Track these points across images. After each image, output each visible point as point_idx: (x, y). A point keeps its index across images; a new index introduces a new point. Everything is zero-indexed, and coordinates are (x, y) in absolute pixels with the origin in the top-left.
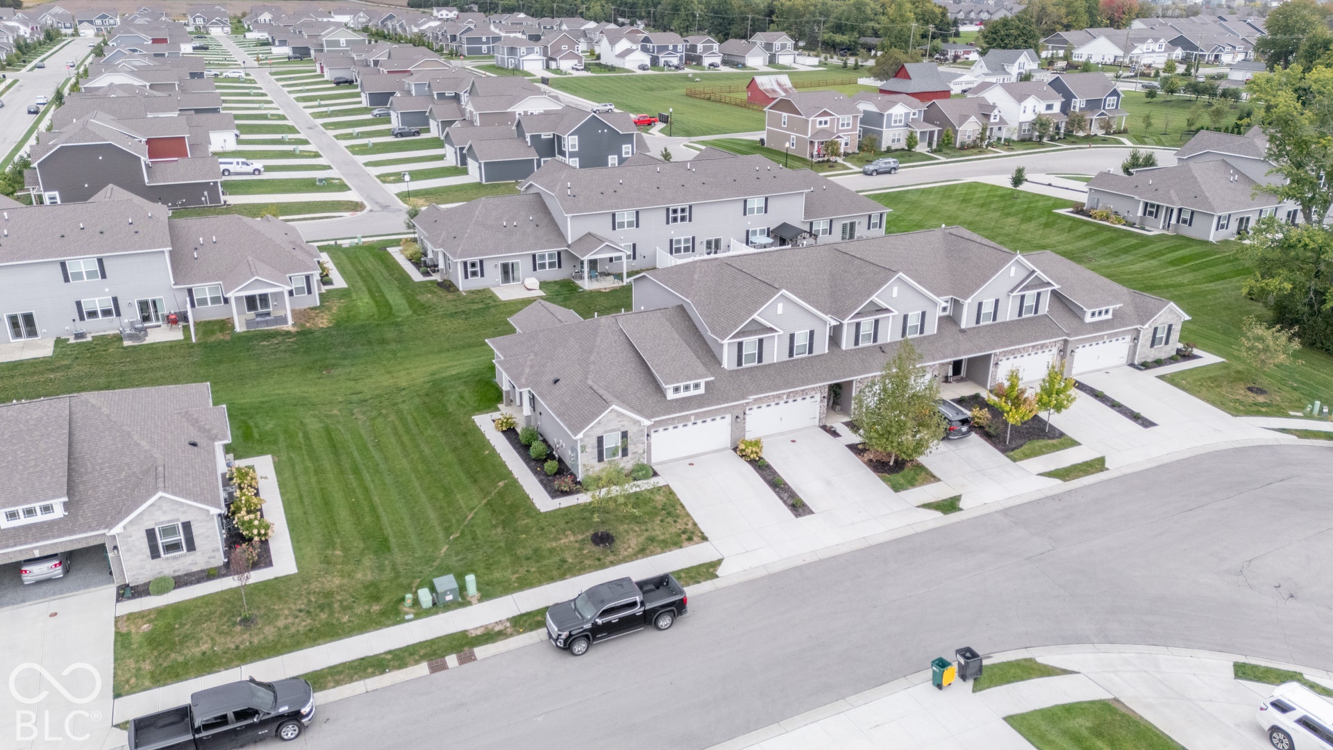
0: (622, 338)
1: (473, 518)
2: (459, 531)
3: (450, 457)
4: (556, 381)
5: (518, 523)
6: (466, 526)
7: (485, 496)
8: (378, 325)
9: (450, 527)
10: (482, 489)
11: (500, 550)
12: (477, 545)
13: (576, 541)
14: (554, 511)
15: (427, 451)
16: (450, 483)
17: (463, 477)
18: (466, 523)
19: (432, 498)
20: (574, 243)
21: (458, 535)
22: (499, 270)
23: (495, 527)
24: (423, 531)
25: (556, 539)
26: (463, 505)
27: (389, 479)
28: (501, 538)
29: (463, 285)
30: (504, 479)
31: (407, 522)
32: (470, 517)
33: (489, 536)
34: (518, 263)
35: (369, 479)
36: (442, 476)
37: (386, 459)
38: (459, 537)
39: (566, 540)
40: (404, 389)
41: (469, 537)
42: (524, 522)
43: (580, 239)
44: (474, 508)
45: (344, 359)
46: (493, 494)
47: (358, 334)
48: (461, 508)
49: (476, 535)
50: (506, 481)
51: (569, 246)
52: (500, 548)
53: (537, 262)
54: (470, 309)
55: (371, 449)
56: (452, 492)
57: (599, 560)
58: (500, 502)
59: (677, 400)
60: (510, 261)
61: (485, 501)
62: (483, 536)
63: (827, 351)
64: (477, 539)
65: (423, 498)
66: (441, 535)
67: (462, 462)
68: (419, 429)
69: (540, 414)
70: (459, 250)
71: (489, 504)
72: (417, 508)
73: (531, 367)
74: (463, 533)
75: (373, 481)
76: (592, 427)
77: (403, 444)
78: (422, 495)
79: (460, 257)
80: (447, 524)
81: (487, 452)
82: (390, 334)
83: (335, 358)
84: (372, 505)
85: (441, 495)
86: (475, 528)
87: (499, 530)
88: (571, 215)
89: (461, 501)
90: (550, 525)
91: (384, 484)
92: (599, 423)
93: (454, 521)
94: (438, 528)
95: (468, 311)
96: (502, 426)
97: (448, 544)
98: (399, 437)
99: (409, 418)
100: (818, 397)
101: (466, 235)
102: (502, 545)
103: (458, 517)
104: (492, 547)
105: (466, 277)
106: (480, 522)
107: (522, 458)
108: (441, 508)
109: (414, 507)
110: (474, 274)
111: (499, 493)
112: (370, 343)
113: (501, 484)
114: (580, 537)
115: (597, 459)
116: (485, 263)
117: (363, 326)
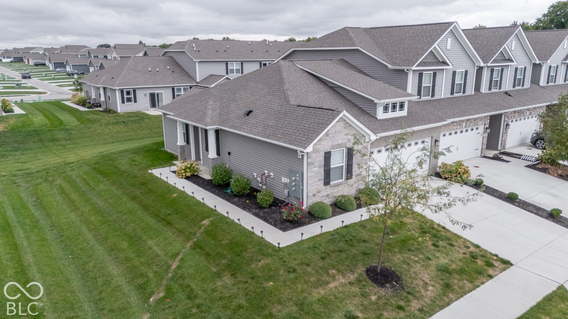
0: (306, 74)
1: (179, 267)
2: (162, 288)
3: (131, 205)
4: (249, 113)
5: (253, 266)
6: (172, 279)
7: (188, 239)
8: (50, 130)
9: (146, 283)
10: (181, 232)
11: (241, 312)
12: (198, 306)
13: (351, 283)
14: (297, 244)
15: (100, 203)
16: (134, 230)
17: (151, 221)
18: (170, 275)
19: (112, 250)
20: (202, 81)
21: (162, 295)
22: (148, 98)
23: (219, 275)
24: (104, 295)
25: (319, 284)
26: (159, 252)
27: (49, 235)
28: (235, 290)
29: (121, 108)
30: (208, 217)
31: (76, 283)
32: (174, 267)
33: (214, 290)
34: (161, 93)
35: (22, 235)
36: (123, 224)
37: (49, 215)
38: (165, 297)
39: (336, 284)
40: (72, 163)
41: (182, 296)
42: (260, 264)
43: (205, 79)
44: (178, 254)
45: (16, 151)
46: (198, 234)
47: (30, 135)
48: (157, 255)
49: (192, 290)
50: (211, 219)
51: (198, 83)
52: (240, 307)
53: (176, 94)
54: (128, 120)
55: (31, 208)
56: (141, 238)
57: (400, 308)
58: (213, 242)
59: (387, 120)
60: (156, 92)
61: (188, 245)
62: (204, 291)
63: (473, 93)
64: (196, 297)
65: (100, 251)
66: (134, 298)
67: (145, 208)
68: (90, 186)
69: (229, 153)
70: (117, 82)
71: (197, 246)
72: (91, 264)
73: (213, 110)
74: (169, 290)
75: (28, 238)
76: (320, 140)
77: (71, 201)
78: (98, 247)
79: (118, 86)
80: (140, 281)
81: (175, 195)
82: (60, 135)
83: (7, 151)
84: (22, 265)
85: (125, 245)
86: (187, 281)
87: (227, 279)
88: (199, 60)
89: (155, 248)
90: (302, 264)
91: (44, 239)
92: (327, 135)
93: (151, 275)
94: (126, 288)
95: (126, 121)
96: (186, 172)
97: (148, 311)
98: (67, 195)
99: (78, 180)
100: (481, 129)
101: (122, 75)
102: (243, 301)
103: (155, 268)
104: (225, 307)
105: (123, 102)
106: (191, 271)
107: (220, 196)
108: (127, 260)
109: (87, 263)
110: (129, 100)
111: (207, 233)
112: (41, 140)
113: (206, 222)
114: (352, 277)
115: (323, 184)
116: (138, 92)
117: (36, 131)
